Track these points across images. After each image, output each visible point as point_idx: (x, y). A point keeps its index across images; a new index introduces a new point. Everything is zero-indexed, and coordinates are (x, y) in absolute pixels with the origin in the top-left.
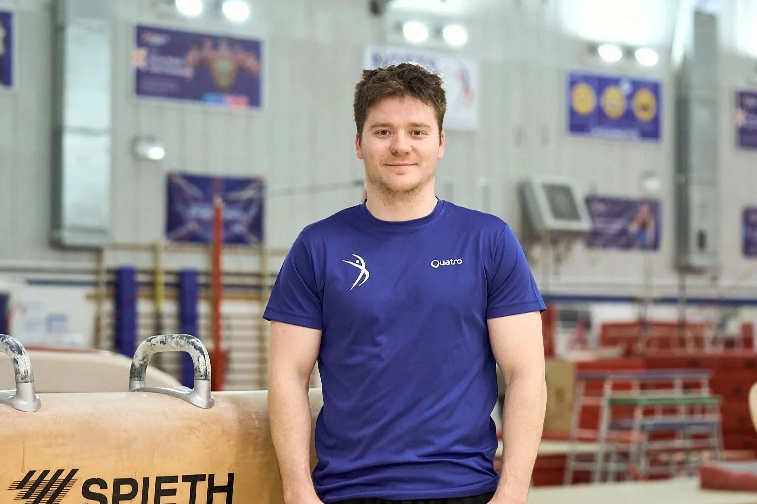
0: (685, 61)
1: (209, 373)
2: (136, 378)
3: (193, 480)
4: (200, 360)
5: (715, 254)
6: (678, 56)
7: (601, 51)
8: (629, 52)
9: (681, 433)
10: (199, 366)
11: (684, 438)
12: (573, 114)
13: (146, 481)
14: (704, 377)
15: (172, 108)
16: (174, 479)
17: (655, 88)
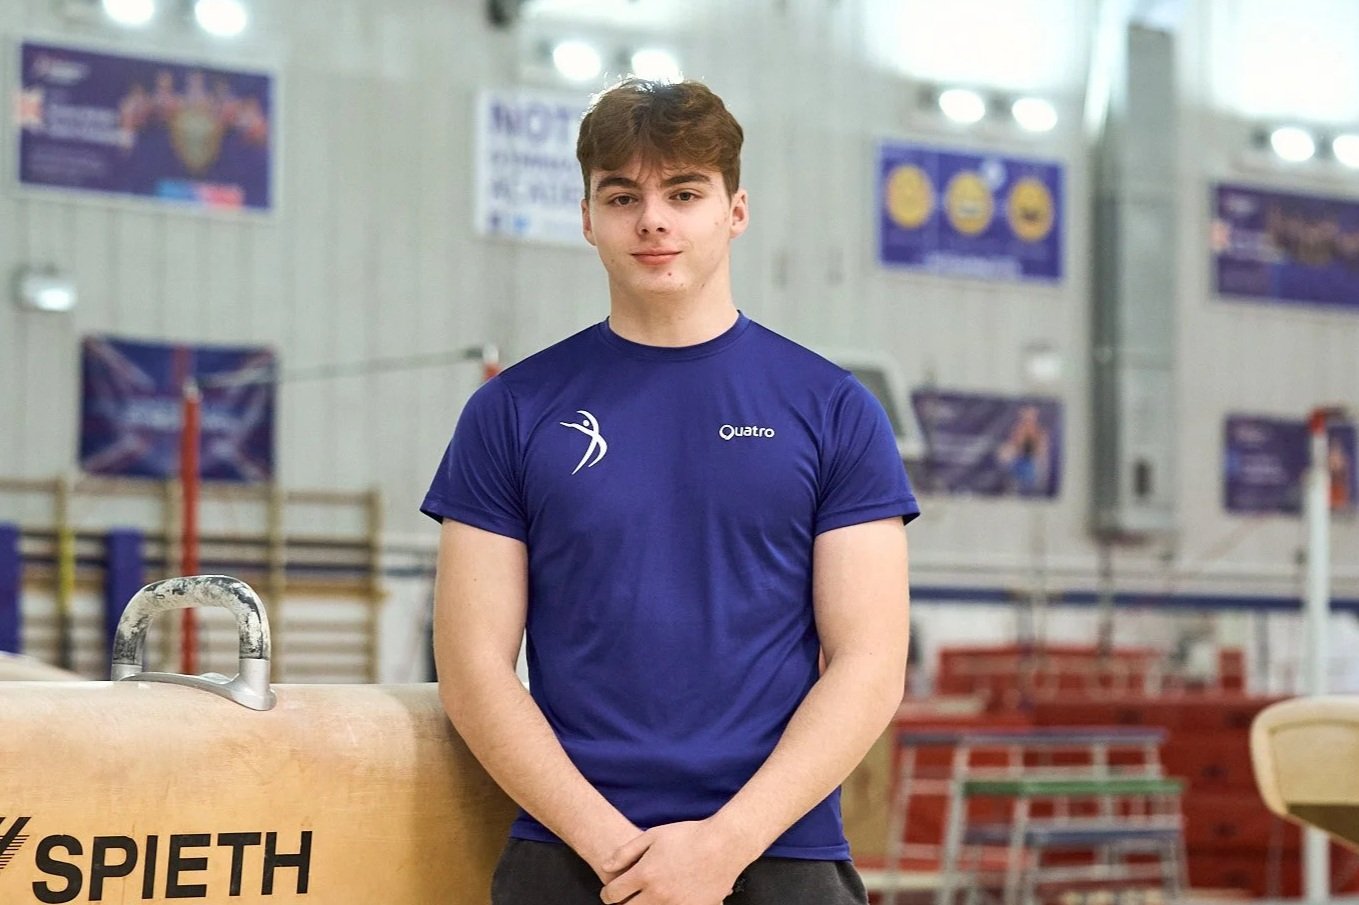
0: (1110, 121)
1: (267, 645)
2: (126, 660)
3: (237, 841)
4: (250, 622)
5: (1169, 508)
6: (1095, 115)
7: (945, 101)
8: (999, 105)
9: (1105, 850)
10: (248, 633)
11: (1111, 862)
12: (888, 225)
13: (152, 841)
14: (1150, 742)
15: (93, 205)
16: (202, 840)
17: (1052, 177)
